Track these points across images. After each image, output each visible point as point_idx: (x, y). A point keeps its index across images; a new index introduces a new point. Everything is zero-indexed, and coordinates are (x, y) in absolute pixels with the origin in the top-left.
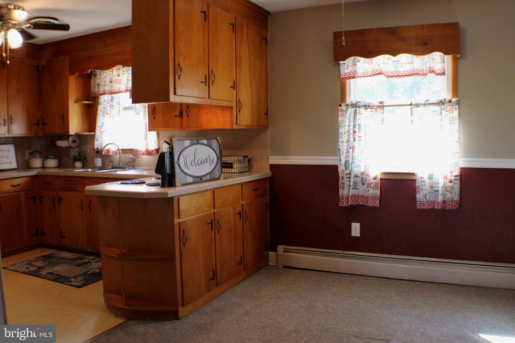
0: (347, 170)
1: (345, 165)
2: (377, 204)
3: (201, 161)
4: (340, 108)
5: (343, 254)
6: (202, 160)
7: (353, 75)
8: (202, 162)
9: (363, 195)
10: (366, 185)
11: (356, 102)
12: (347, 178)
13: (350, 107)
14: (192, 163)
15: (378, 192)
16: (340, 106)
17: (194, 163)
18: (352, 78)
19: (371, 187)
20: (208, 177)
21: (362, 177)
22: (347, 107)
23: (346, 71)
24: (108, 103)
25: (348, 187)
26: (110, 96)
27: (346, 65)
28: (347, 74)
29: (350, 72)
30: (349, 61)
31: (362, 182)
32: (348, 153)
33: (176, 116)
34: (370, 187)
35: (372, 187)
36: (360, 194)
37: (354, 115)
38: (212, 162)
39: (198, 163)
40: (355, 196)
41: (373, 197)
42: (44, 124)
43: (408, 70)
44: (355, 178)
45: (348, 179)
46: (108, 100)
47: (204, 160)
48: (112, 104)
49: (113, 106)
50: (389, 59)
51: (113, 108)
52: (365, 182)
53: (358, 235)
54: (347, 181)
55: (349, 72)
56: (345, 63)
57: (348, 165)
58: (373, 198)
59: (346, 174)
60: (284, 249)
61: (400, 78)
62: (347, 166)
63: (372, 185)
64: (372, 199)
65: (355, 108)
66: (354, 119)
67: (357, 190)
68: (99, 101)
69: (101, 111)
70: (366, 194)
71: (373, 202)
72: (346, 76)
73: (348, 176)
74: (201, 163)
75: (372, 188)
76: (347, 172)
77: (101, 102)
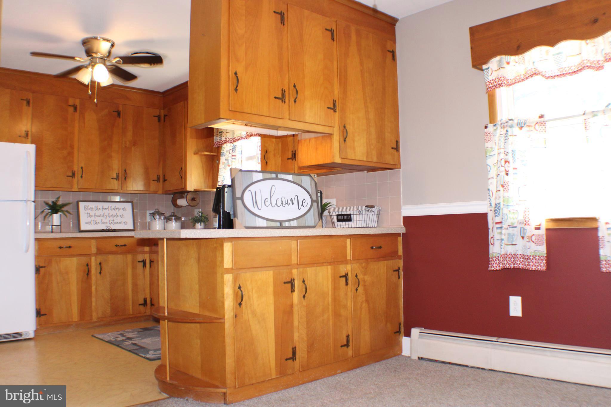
0: (497, 217)
1: (495, 211)
2: (542, 266)
3: (282, 201)
4: (486, 130)
5: (497, 342)
6: (283, 199)
7: (500, 82)
8: (284, 203)
9: (523, 255)
10: (526, 239)
11: (508, 120)
12: (497, 228)
13: (499, 127)
14: (265, 202)
15: (542, 249)
16: (486, 127)
17: (269, 202)
18: (498, 86)
19: (532, 241)
20: (294, 223)
21: (521, 228)
22: (495, 128)
23: (490, 78)
24: (230, 153)
25: (499, 241)
26: (232, 144)
27: (490, 70)
28: (492, 82)
29: (495, 79)
30: (494, 63)
31: (521, 234)
32: (498, 193)
33: (288, 159)
34: (531, 241)
35: (534, 240)
36: (520, 252)
37: (505, 138)
38: (302, 204)
39: (276, 204)
40: (510, 256)
41: (536, 256)
42: (165, 180)
43: (576, 65)
44: (511, 229)
45: (499, 231)
46: (230, 150)
47: (288, 200)
48: (234, 154)
49: (235, 156)
50: (547, 52)
51: (235, 159)
52: (525, 235)
53: (519, 314)
54: (498, 233)
55: (494, 78)
56: (488, 68)
57: (497, 210)
58: (537, 258)
59: (496, 223)
60: (420, 332)
61: (565, 77)
62: (497, 211)
63: (534, 238)
65: (506, 129)
66: (505, 144)
67: (513, 246)
68: (222, 151)
69: (223, 163)
70: (528, 253)
71: (537, 264)
72: (491, 86)
73: (499, 226)
74: (282, 203)
75: (533, 242)
76: (498, 219)
77: (223, 153)
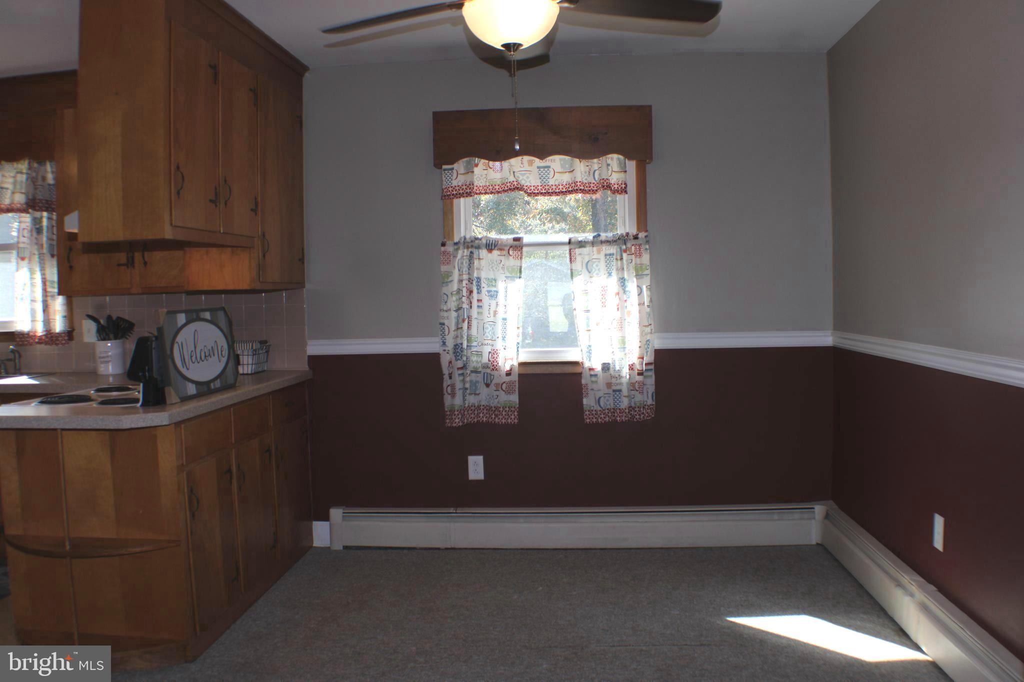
0: (459, 361)
1: (454, 353)
2: (513, 419)
3: (205, 353)
4: (443, 249)
5: (456, 513)
6: (206, 350)
7: (468, 191)
8: (207, 354)
9: (487, 406)
10: (492, 387)
11: (473, 239)
12: (459, 375)
13: (461, 247)
14: (191, 357)
15: (515, 398)
16: (443, 245)
17: (195, 356)
18: (465, 195)
19: (502, 389)
20: (218, 384)
21: (484, 373)
22: (456, 247)
23: (455, 183)
25: (461, 391)
27: (455, 171)
28: (457, 188)
29: (463, 185)
30: (460, 166)
31: (484, 381)
32: (459, 331)
33: (119, 265)
34: (500, 389)
35: (504, 389)
36: (483, 403)
37: (469, 261)
38: (222, 354)
39: (201, 358)
40: (473, 408)
41: (506, 407)
43: (564, 183)
44: (473, 375)
45: (461, 378)
47: (209, 350)
50: (531, 163)
52: (491, 382)
53: (481, 476)
54: (460, 381)
55: (460, 184)
56: (452, 169)
57: (460, 352)
58: (507, 409)
59: (458, 369)
60: (344, 513)
61: (550, 197)
62: (460, 354)
63: (504, 386)
64: (506, 411)
65: (470, 250)
66: (469, 269)
67: (477, 397)
70: (494, 403)
71: (507, 417)
72: (455, 192)
73: (460, 372)
74: (205, 356)
75: (504, 391)
76: (460, 364)
